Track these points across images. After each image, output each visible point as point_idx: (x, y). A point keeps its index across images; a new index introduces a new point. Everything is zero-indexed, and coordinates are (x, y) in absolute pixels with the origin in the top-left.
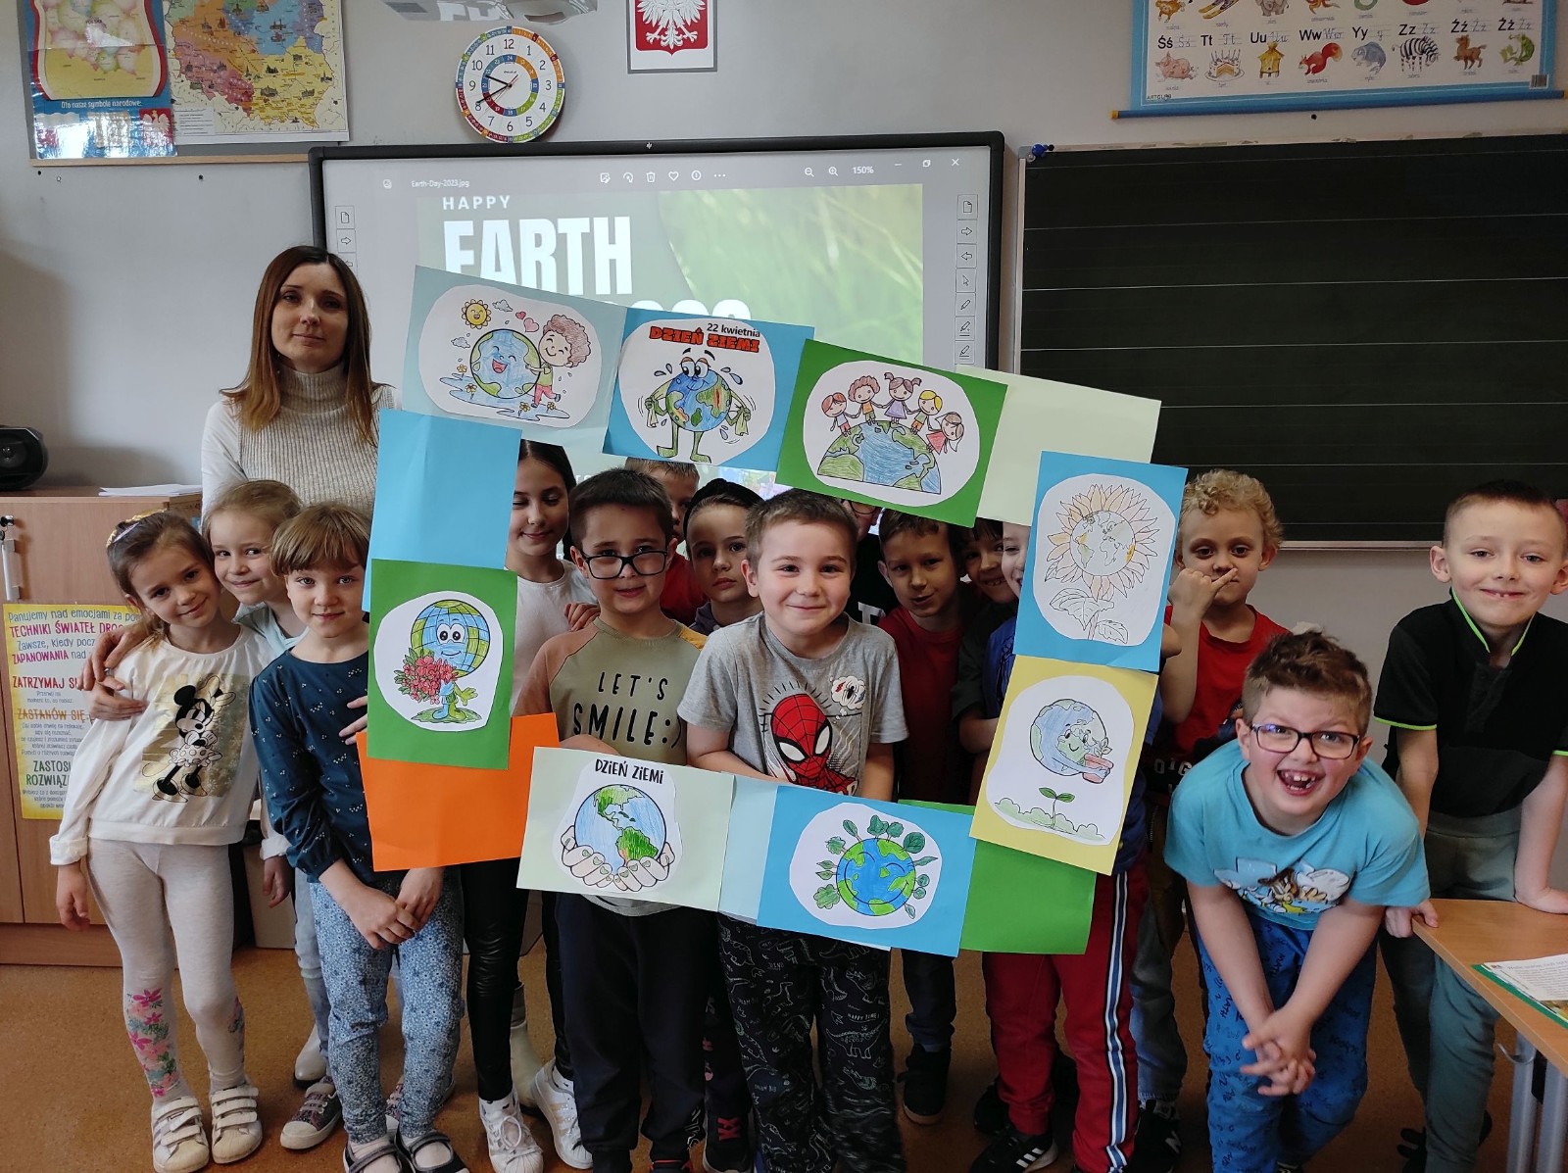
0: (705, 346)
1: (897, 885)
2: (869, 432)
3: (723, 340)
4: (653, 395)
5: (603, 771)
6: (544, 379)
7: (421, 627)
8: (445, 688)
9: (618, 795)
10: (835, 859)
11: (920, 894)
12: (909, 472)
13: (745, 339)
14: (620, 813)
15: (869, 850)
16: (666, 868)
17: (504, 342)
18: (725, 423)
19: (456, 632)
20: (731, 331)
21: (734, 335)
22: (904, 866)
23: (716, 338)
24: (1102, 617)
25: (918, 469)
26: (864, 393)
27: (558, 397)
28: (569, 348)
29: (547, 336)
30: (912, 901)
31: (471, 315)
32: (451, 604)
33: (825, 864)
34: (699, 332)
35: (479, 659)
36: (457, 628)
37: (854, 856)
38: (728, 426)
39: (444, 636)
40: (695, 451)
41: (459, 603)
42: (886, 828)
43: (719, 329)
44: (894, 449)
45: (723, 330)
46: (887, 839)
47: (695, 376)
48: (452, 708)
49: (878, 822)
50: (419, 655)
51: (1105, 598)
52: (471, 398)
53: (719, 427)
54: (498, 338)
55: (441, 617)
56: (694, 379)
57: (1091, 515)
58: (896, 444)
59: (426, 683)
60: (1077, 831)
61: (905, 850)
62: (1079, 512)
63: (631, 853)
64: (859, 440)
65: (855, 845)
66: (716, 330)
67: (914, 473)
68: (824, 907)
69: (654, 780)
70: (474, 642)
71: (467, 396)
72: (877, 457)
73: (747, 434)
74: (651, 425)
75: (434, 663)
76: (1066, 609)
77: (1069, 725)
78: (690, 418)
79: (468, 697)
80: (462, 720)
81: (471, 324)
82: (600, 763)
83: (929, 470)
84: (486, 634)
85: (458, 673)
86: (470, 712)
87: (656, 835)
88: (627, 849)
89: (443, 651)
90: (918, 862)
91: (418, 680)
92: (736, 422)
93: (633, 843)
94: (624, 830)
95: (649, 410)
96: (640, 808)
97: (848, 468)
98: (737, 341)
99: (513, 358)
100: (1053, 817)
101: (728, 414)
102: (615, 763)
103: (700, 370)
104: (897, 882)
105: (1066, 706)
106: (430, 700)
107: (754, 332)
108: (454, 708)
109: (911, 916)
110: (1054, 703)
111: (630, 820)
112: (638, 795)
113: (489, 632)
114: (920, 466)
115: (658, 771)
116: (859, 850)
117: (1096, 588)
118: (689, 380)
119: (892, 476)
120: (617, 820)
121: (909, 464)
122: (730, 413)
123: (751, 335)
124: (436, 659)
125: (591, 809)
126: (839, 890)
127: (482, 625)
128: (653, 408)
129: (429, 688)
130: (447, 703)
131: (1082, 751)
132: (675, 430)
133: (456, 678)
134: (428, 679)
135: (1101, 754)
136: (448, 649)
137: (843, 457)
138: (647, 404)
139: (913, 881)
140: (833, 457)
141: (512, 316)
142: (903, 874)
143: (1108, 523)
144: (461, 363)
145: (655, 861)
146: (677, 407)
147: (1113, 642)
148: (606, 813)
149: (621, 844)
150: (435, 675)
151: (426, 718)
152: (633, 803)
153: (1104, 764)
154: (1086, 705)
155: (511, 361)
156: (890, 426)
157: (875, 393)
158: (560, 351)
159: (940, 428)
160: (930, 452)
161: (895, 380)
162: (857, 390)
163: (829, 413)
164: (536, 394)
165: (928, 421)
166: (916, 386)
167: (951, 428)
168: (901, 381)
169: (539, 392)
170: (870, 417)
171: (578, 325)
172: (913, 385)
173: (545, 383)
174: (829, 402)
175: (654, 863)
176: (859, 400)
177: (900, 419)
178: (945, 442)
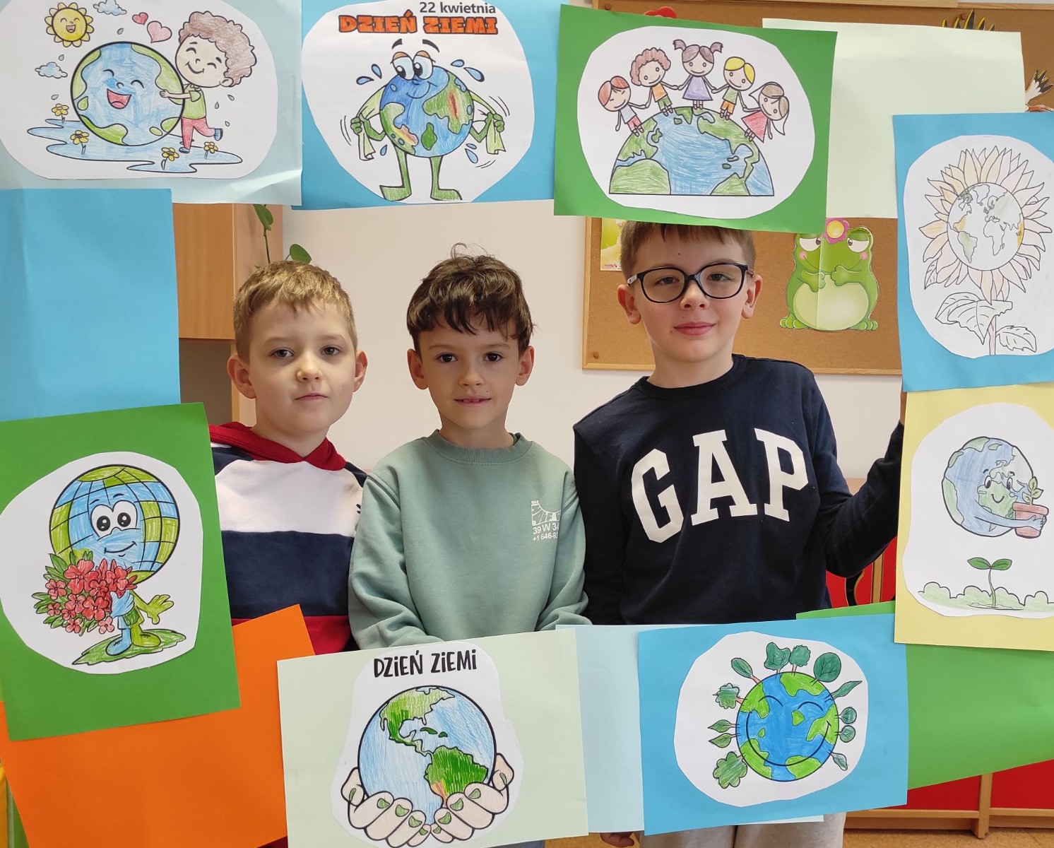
0: (421, 34)
1: (817, 730)
3: (445, 23)
4: (360, 113)
5: (386, 675)
6: (192, 110)
7: (64, 518)
8: (120, 605)
9: (415, 703)
10: (731, 715)
11: (848, 735)
12: (728, 173)
13: (475, 19)
14: (422, 730)
15: (770, 692)
16: (504, 792)
17: (120, 62)
18: (470, 139)
19: (122, 515)
20: (453, 9)
21: (459, 14)
22: (821, 703)
23: (435, 21)
24: (1001, 322)
25: (738, 166)
26: (650, 71)
27: (219, 133)
28: (223, 59)
29: (187, 44)
30: (840, 747)
31: (60, 27)
32: (107, 473)
33: (720, 725)
34: (409, 16)
35: (166, 548)
36: (123, 507)
37: (755, 706)
38: (476, 143)
40: (435, 186)
41: (119, 469)
42: (789, 656)
43: (437, 8)
45: (443, 9)
46: (792, 672)
47: (417, 78)
48: (136, 632)
49: (777, 651)
50: (68, 563)
51: (1000, 298)
52: (83, 153)
53: (464, 146)
54: (110, 57)
55: (93, 497)
56: (415, 82)
57: (966, 191)
58: (705, 136)
59: (87, 603)
60: (1024, 605)
61: (818, 680)
62: (952, 190)
63: (450, 784)
64: (656, 138)
65: (753, 691)
66: (432, 10)
67: (735, 173)
68: (730, 786)
69: (464, 668)
70: (154, 523)
71: (76, 151)
72: (684, 158)
73: (505, 151)
74: (366, 157)
75: (94, 569)
76: (957, 322)
77: (987, 470)
78: (420, 139)
79: (159, 610)
80: (156, 647)
81: (63, 40)
82: (380, 665)
83: (754, 165)
84: (172, 507)
85: (136, 576)
86: (166, 633)
87: (480, 747)
88: (443, 781)
89: (105, 549)
90: (837, 693)
91: (73, 601)
92: (486, 136)
93: (449, 768)
94: (433, 753)
95: (359, 136)
96: (451, 715)
97: (648, 179)
98: (466, 22)
99: (139, 84)
100: (993, 594)
101: (472, 126)
102: (402, 658)
103: (421, 68)
104: (816, 727)
105: (980, 447)
106: (98, 627)
107: (486, 7)
108: (140, 633)
109: (843, 768)
110: (964, 446)
111: (439, 737)
112: (445, 695)
113: (175, 503)
114: (741, 161)
115: (468, 652)
116: (759, 694)
117: (987, 286)
118: (408, 84)
119: (708, 181)
120: (420, 742)
121: (726, 162)
122: (474, 124)
123: (483, 12)
124: (97, 563)
125: (379, 735)
126: (744, 758)
127: (162, 494)
128: (363, 130)
129: (94, 610)
130: (127, 627)
131: (1009, 501)
132: (403, 160)
133: (134, 585)
134: (89, 596)
135: (1031, 498)
136: (113, 544)
137: (639, 165)
138: (353, 126)
139: (836, 720)
140: (625, 168)
141: (126, 21)
142: (821, 714)
143: (988, 197)
144: (56, 101)
146: (399, 127)
147: (1020, 353)
148: (403, 736)
149: (432, 775)
150: (100, 589)
151: (96, 658)
152: (440, 711)
153: (1037, 512)
154: (1003, 441)
155: (136, 89)
156: (693, 113)
157: (666, 70)
158: (209, 64)
159: (758, 106)
160: (750, 141)
161: (688, 49)
162: (641, 69)
163: (610, 105)
164: (184, 134)
165: (741, 99)
166: (716, 54)
167: (772, 103)
168: (696, 50)
169: (188, 130)
170: (665, 105)
171: (231, 23)
172: (713, 53)
173: (196, 115)
174: (607, 91)
175: (485, 789)
176: (646, 83)
177: (704, 102)
178: (768, 125)
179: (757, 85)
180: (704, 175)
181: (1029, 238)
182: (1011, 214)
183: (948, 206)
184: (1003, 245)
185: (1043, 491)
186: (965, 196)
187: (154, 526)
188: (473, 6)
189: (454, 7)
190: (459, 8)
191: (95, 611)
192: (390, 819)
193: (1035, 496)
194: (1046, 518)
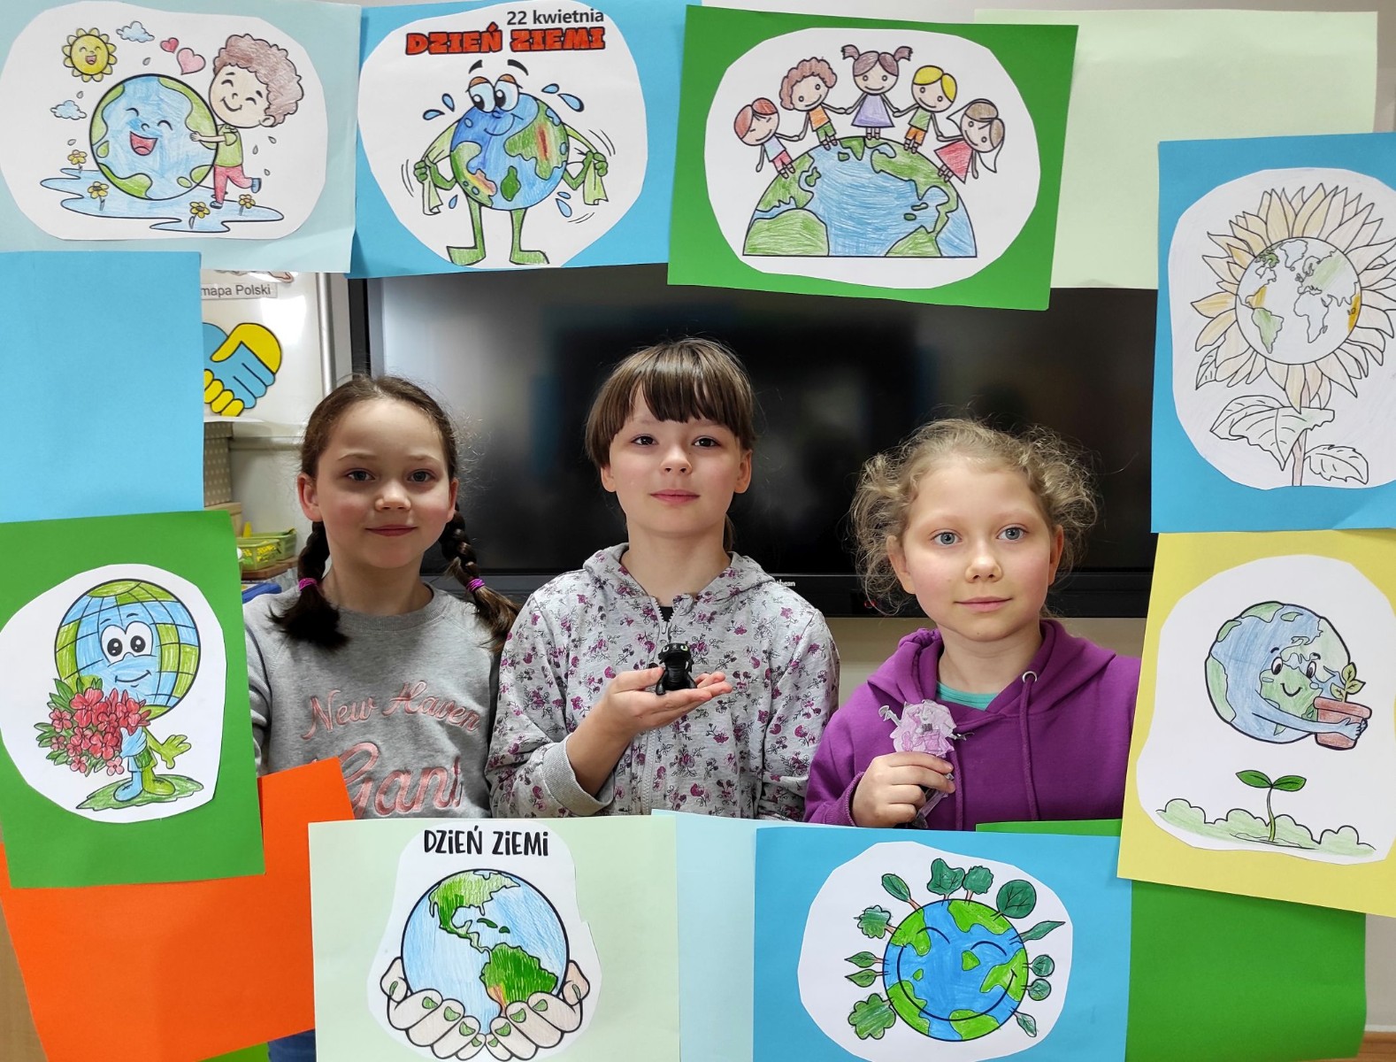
0: (507, 53)
1: (996, 980)
2: (827, 161)
3: (538, 38)
4: (426, 156)
5: (439, 851)
6: (227, 156)
7: (70, 638)
8: (131, 743)
9: (471, 889)
11: (1040, 991)
12: (912, 226)
13: (576, 30)
14: (480, 921)
15: (935, 923)
16: (577, 1008)
17: (145, 99)
18: (563, 187)
19: (136, 638)
20: (551, 18)
21: (557, 25)
22: (1005, 945)
23: (526, 36)
24: (1313, 439)
25: (927, 217)
26: (807, 90)
27: (257, 184)
28: (264, 93)
29: (222, 76)
30: (1028, 1005)
31: (79, 58)
32: (120, 588)
33: (862, 958)
34: (493, 30)
35: (185, 680)
36: (137, 630)
37: (912, 937)
38: (569, 190)
40: (516, 246)
41: (133, 584)
42: (962, 878)
43: (529, 18)
45: (536, 19)
46: (966, 900)
47: (498, 109)
48: (149, 777)
49: (945, 870)
50: (75, 690)
51: (1315, 403)
53: (554, 195)
54: (135, 93)
55: (104, 616)
56: (496, 114)
57: (1269, 250)
58: (883, 177)
59: (95, 738)
60: (1320, 843)
61: (1002, 915)
62: (1246, 248)
63: (510, 990)
65: (910, 918)
66: (523, 21)
67: (922, 226)
68: (870, 1037)
69: (533, 853)
70: (171, 651)
71: (93, 206)
72: (849, 207)
73: (607, 200)
74: (431, 210)
75: (103, 700)
76: (1243, 437)
77: (1277, 649)
78: (499, 186)
79: (174, 753)
80: (170, 795)
81: (83, 73)
82: (431, 838)
83: (949, 215)
84: (192, 632)
85: (150, 711)
86: (181, 780)
87: (550, 951)
88: (502, 984)
89: (117, 677)
90: (1029, 934)
91: (80, 735)
92: (584, 182)
93: (511, 972)
94: (492, 951)
95: (423, 184)
96: (515, 907)
97: (798, 236)
98: (564, 35)
99: (166, 125)
100: (1272, 824)
101: (565, 169)
102: (458, 833)
103: (504, 97)
104: (995, 975)
105: (1267, 616)
106: (106, 768)
107: (592, 14)
108: (152, 777)
109: (1029, 1033)
110: (1243, 613)
111: (500, 932)
112: (508, 882)
113: (196, 628)
114: (932, 211)
115: (537, 835)
116: (917, 925)
117: (1294, 390)
118: (488, 117)
119: (882, 238)
120: (476, 935)
122: (568, 167)
123: (587, 20)
124: (107, 693)
125: (427, 923)
126: (891, 1004)
127: (181, 616)
128: (429, 178)
129: (101, 747)
130: (138, 770)
131: (1308, 696)
132: (476, 213)
133: (148, 721)
134: (97, 730)
135: (1344, 693)
136: (125, 671)
137: (785, 217)
138: (418, 172)
139: (1025, 970)
140: (767, 221)
141: (153, 49)
142: (1003, 959)
143: (1304, 259)
144: (73, 147)
145: (555, 999)
146: (474, 172)
147: (1341, 484)
148: (456, 925)
149: (490, 977)
150: (109, 723)
151: (102, 803)
152: (502, 900)
153: (1353, 713)
154: (1306, 609)
155: (164, 131)
156: (865, 145)
157: (829, 88)
158: (248, 99)
159: (959, 133)
160: (946, 182)
161: (864, 58)
162: (795, 88)
163: (750, 138)
164: (217, 185)
165: (936, 124)
166: (902, 63)
167: (980, 129)
168: (873, 57)
169: (220, 179)
170: (826, 135)
171: (274, 48)
172: (897, 61)
173: (230, 162)
174: (746, 118)
175: (552, 1001)
176: (800, 105)
177: (882, 130)
178: (972, 158)
179: (959, 104)
180: (877, 229)
181: (1366, 317)
182: (1341, 283)
183: (1238, 271)
184: (1324, 328)
185: (1364, 683)
186: (1267, 256)
187: (171, 653)
188: (575, 14)
189: (550, 16)
190: (557, 17)
191: (103, 749)
192: (437, 1023)
193: (1350, 691)
194: (1366, 723)
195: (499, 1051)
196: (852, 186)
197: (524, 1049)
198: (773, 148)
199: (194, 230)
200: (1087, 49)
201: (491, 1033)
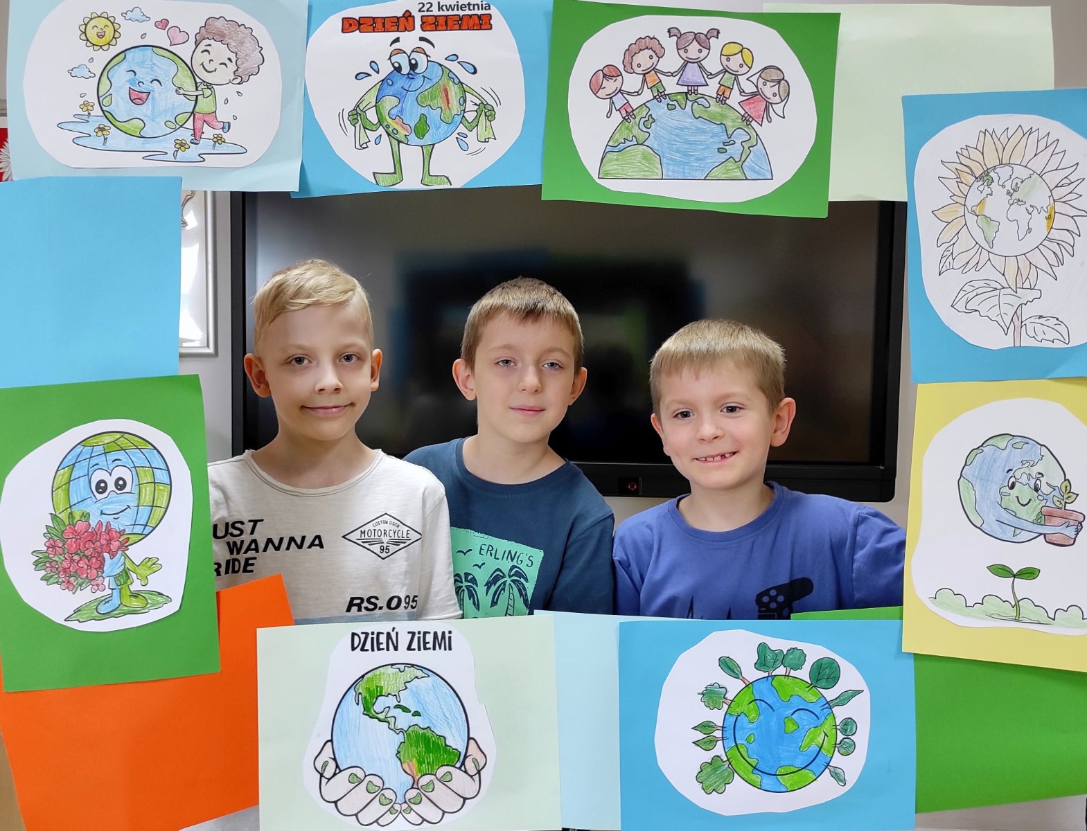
0: (418, 32)
2: (660, 110)
3: (442, 21)
4: (357, 106)
5: (363, 649)
6: (204, 105)
7: (65, 480)
8: (112, 566)
9: (390, 681)
11: (847, 748)
12: (724, 157)
13: (470, 16)
14: (396, 707)
15: (762, 695)
16: (476, 777)
17: (142, 64)
18: (462, 129)
19: (119, 479)
20: (451, 7)
21: (455, 12)
22: (817, 710)
23: (432, 20)
24: (1027, 312)
25: (734, 150)
26: (644, 59)
27: (227, 126)
28: (234, 60)
29: (202, 47)
30: (838, 760)
31: (92, 34)
32: (107, 439)
33: (705, 727)
34: (408, 16)
35: (158, 512)
36: (120, 472)
37: (744, 708)
38: (467, 132)
39: (101, 487)
40: (426, 172)
41: (118, 435)
42: (782, 658)
43: (435, 8)
44: (698, 129)
45: (440, 8)
46: (785, 676)
47: (412, 72)
48: (126, 593)
49: (768, 651)
50: (67, 523)
51: (1027, 285)
52: (104, 144)
53: (455, 135)
54: (133, 59)
55: (93, 461)
56: (411, 76)
57: (986, 173)
59: (82, 562)
60: (1054, 619)
61: (815, 686)
62: (969, 171)
63: (421, 764)
64: (648, 125)
65: (742, 692)
66: (430, 9)
67: (731, 157)
68: (714, 792)
69: (440, 648)
70: (148, 489)
71: (98, 142)
72: (676, 143)
73: (495, 139)
74: (361, 146)
75: (90, 530)
76: (976, 311)
77: (1011, 470)
78: (413, 128)
79: (148, 572)
80: (143, 607)
81: (94, 45)
82: (356, 638)
84: (165, 473)
85: (128, 538)
86: (153, 594)
87: (453, 730)
88: (414, 760)
89: (102, 511)
90: (836, 701)
91: (69, 560)
92: (477, 125)
93: (422, 749)
94: (406, 732)
95: (355, 127)
96: (426, 694)
97: (639, 164)
98: (461, 19)
99: (158, 83)
100: (1016, 605)
101: (463, 116)
102: (379, 634)
103: (417, 63)
104: (811, 736)
105: (1002, 445)
106: (91, 586)
107: (482, 5)
108: (129, 593)
109: (840, 783)
110: (984, 443)
111: (413, 715)
112: (419, 674)
113: (168, 469)
114: (738, 144)
115: (443, 633)
116: (748, 698)
117: (1011, 274)
118: (404, 78)
119: (702, 165)
120: (393, 719)
121: (722, 146)
122: (465, 114)
123: (478, 9)
124: (93, 524)
125: (353, 709)
126: (730, 764)
127: (157, 461)
128: (360, 122)
129: (88, 569)
130: (117, 587)
131: (1037, 505)
132: (396, 148)
133: (127, 546)
134: (84, 555)
135: (1063, 503)
136: (109, 507)
137: (630, 150)
138: (351, 118)
139: (834, 731)
140: (616, 153)
141: (149, 27)
142: (817, 722)
143: (1012, 179)
144: (84, 99)
145: (458, 770)
146: (394, 117)
147: (1050, 345)
148: (376, 711)
149: (404, 754)
150: (94, 549)
151: (86, 616)
152: (414, 689)
153: (1071, 518)
154: (1030, 439)
155: (155, 87)
156: (687, 98)
157: (659, 58)
158: (221, 64)
159: (756, 90)
160: (748, 125)
161: (684, 36)
162: (634, 58)
163: (601, 93)
164: (196, 127)
165: (739, 84)
166: (713, 40)
167: (771, 87)
168: (691, 37)
169: (199, 123)
170: (658, 91)
171: (243, 27)
172: (709, 39)
173: (206, 110)
174: (598, 79)
175: (457, 773)
176: (639, 70)
177: (699, 88)
178: (766, 108)
179: (756, 69)
180: (698, 160)
181: (1059, 222)
182: (1040, 197)
183: (965, 189)
184: (1029, 230)
185: (1078, 495)
186: (985, 177)
187: (147, 491)
188: (469, 4)
189: (450, 6)
190: (456, 7)
191: (89, 571)
192: (360, 795)
193: (1067, 501)
194: (1081, 525)
195: (412, 817)
196: (678, 128)
197: (434, 814)
198: (619, 101)
199: (177, 160)
200: (846, 30)
201: (405, 802)
